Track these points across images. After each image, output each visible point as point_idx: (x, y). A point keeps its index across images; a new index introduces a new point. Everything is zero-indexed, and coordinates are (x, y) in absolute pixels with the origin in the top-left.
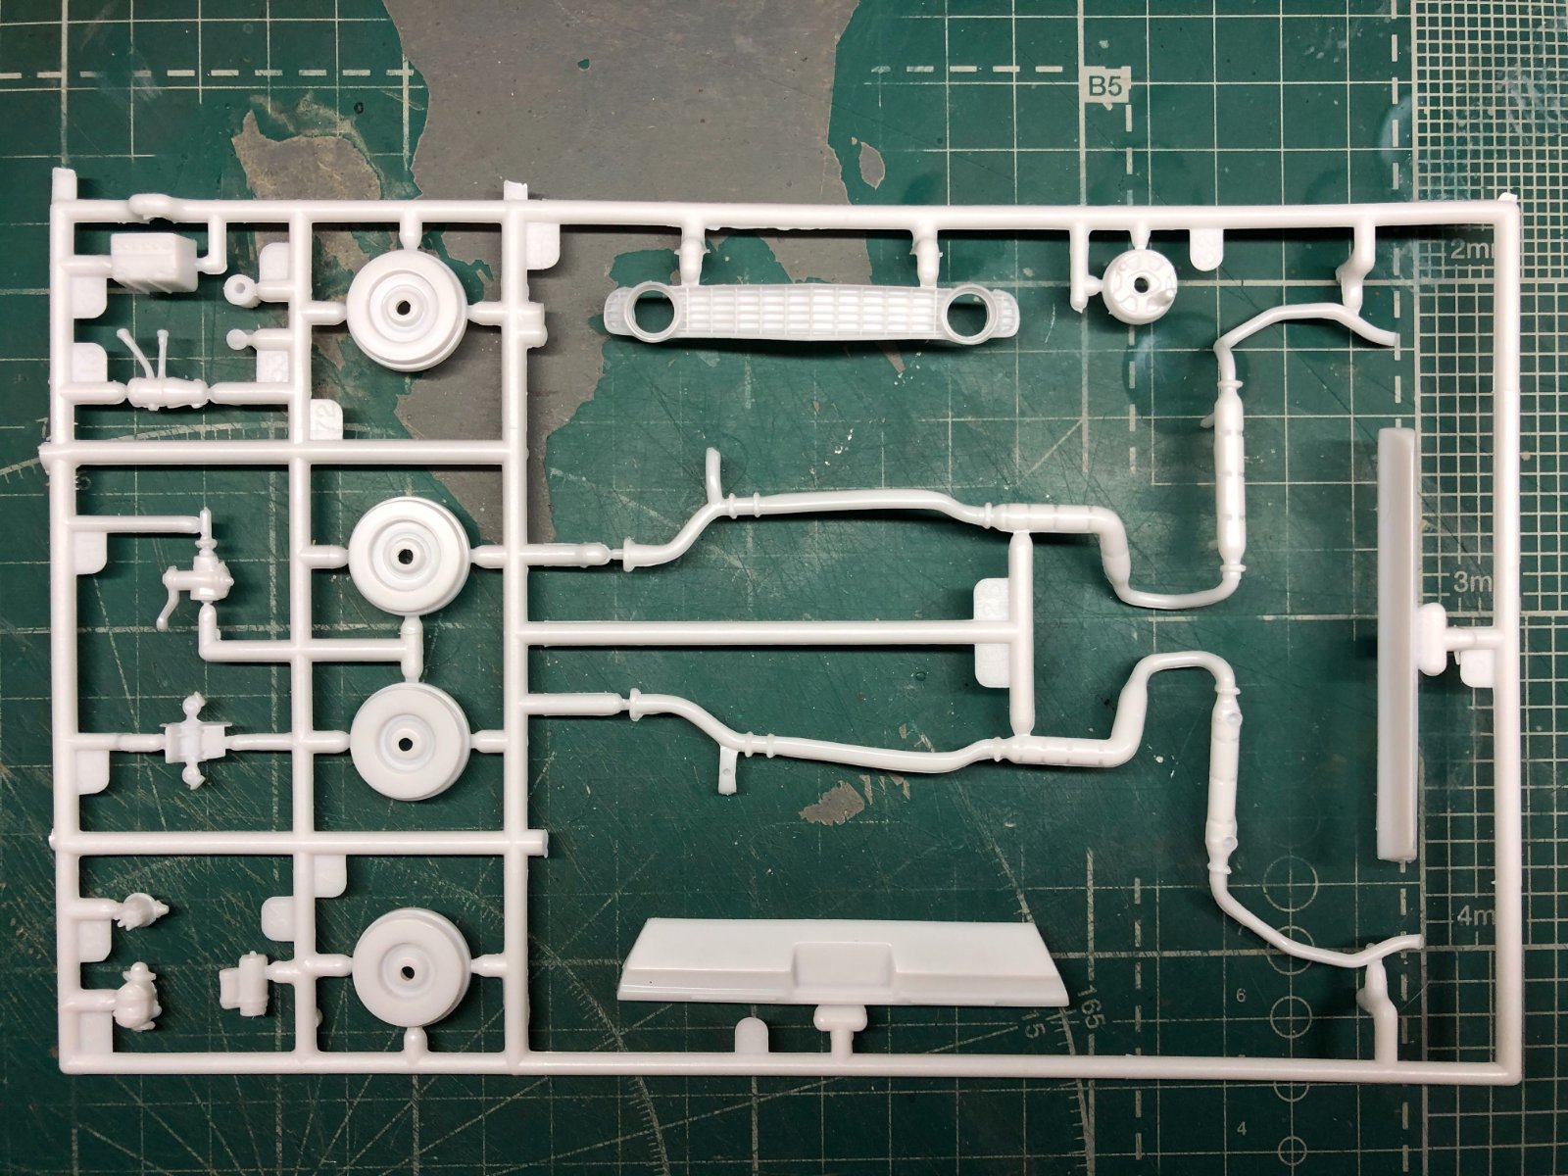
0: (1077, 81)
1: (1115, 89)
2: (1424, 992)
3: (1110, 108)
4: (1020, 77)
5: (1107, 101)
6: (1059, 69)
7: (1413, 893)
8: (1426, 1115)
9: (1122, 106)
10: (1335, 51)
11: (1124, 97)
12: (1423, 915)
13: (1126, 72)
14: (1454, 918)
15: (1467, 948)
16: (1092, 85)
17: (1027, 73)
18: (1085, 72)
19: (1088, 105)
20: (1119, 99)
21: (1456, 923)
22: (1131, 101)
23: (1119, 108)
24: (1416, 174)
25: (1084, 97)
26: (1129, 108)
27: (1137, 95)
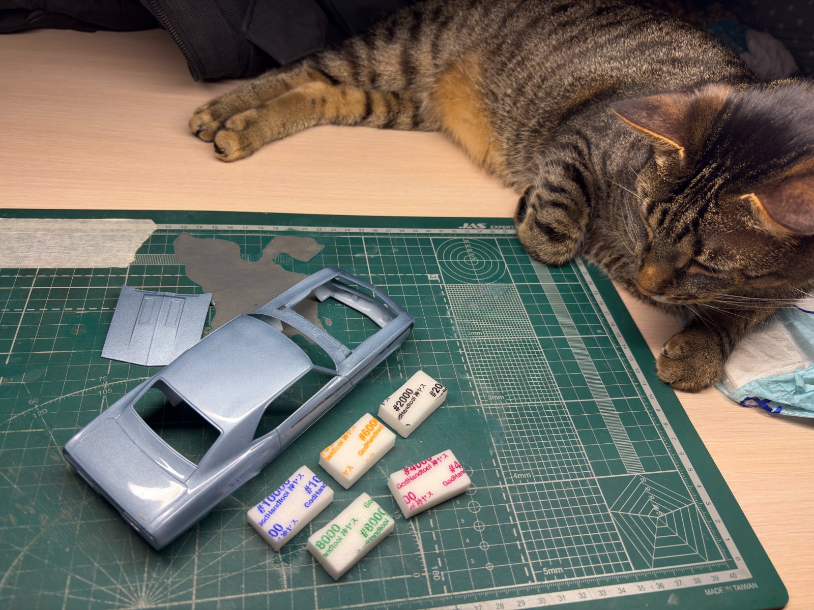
2: (510, 497)
7: (500, 471)
8: (521, 532)
10: (432, 301)
12: (504, 476)
15: (519, 484)
21: (514, 478)
24: (456, 321)
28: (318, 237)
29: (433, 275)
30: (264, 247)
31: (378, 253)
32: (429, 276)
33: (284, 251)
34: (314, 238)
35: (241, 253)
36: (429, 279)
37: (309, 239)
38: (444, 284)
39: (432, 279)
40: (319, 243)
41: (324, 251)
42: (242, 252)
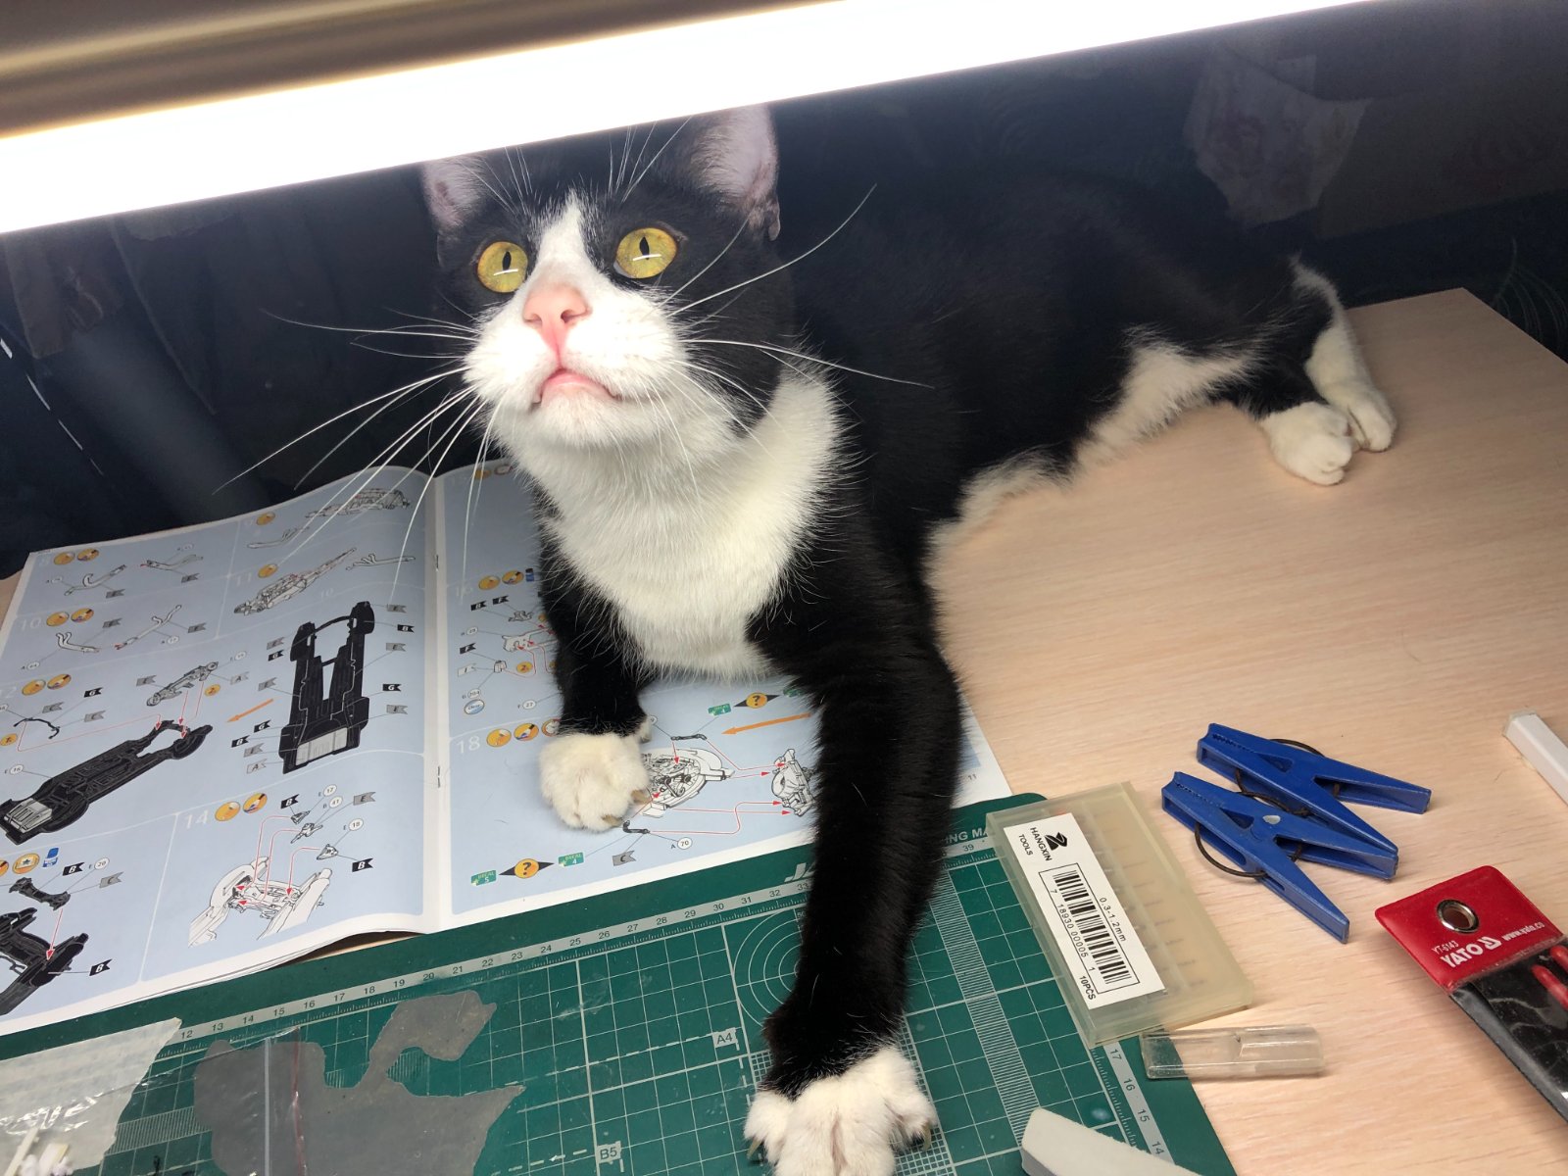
0: (594, 1153)
1: (613, 1153)
3: (611, 1163)
4: (565, 1159)
5: (610, 1160)
6: (585, 1151)
9: (618, 1160)
10: (720, 1109)
11: (618, 1156)
13: (618, 1144)
16: (602, 1155)
17: (569, 1156)
18: (598, 1149)
19: (601, 1165)
20: (615, 1158)
22: (622, 1157)
23: (617, 1162)
25: (598, 1161)
26: (621, 1161)
27: (625, 1154)
28: (485, 985)
29: (724, 1034)
30: (373, 1040)
31: (607, 999)
32: (715, 1035)
33: (412, 1041)
34: (478, 989)
35: (326, 1071)
36: (716, 1046)
37: (465, 993)
38: (749, 1055)
39: (722, 1044)
40: (486, 1002)
41: (493, 1023)
42: (329, 1067)
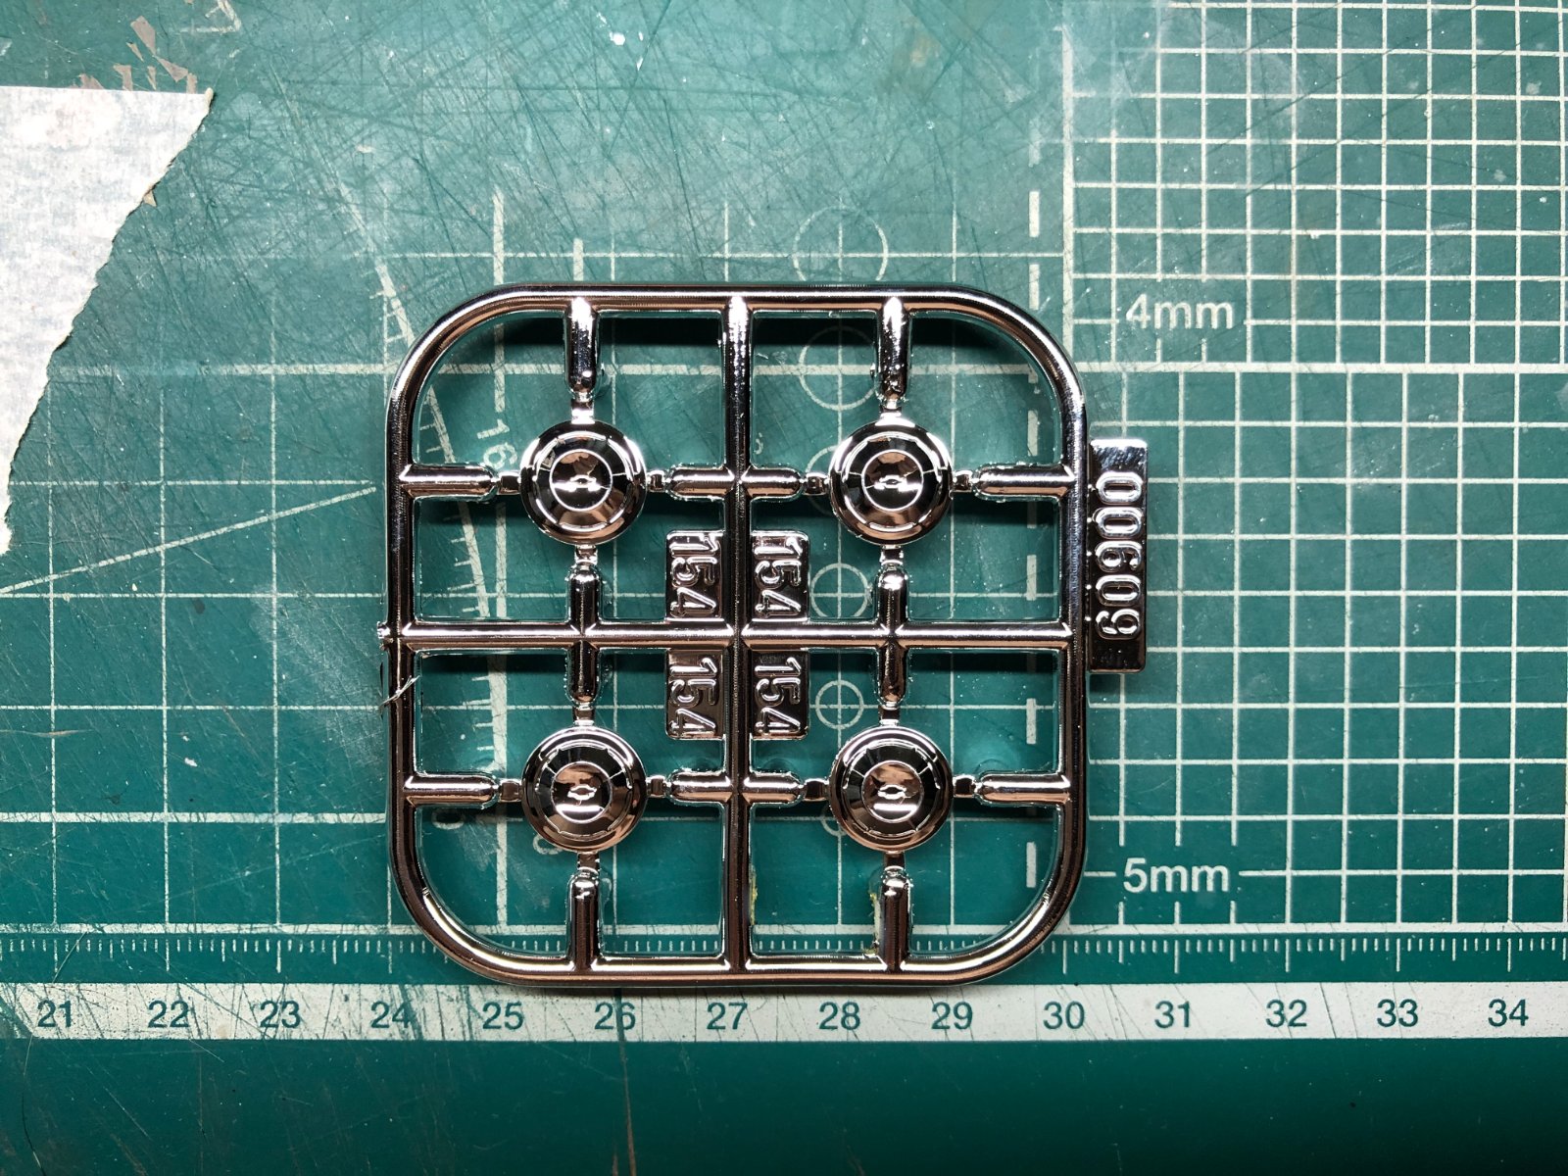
7: (1052, 272)
12: (1068, 309)
14: (1122, 315)
15: (1143, 367)
21: (1124, 326)
